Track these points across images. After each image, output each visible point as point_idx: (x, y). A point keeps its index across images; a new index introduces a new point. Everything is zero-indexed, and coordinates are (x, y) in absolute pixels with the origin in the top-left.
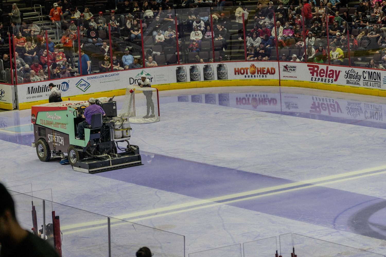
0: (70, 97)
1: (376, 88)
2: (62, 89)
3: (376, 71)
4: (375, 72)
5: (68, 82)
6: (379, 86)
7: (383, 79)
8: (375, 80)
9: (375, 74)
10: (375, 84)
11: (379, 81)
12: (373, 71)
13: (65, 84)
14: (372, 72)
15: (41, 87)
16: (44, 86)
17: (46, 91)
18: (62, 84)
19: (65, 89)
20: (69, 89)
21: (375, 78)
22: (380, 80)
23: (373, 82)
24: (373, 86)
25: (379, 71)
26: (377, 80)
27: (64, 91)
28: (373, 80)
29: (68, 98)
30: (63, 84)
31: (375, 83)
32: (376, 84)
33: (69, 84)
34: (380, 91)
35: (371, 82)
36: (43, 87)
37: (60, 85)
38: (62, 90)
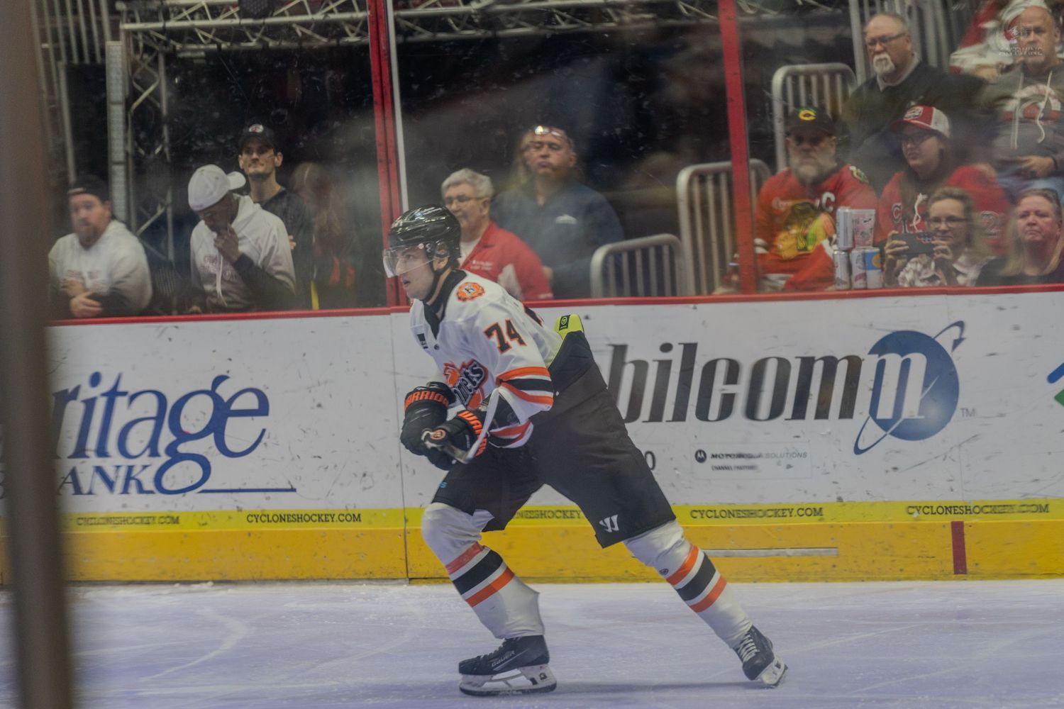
0: (968, 510)
2: (885, 411)
5: (945, 342)
13: (918, 361)
15: (641, 366)
16: (676, 356)
17: (702, 414)
18: (882, 347)
19: (911, 408)
20: (957, 428)
27: (906, 431)
29: (948, 519)
30: (893, 361)
33: (960, 359)
36: (665, 366)
37: (855, 364)
38: (884, 424)
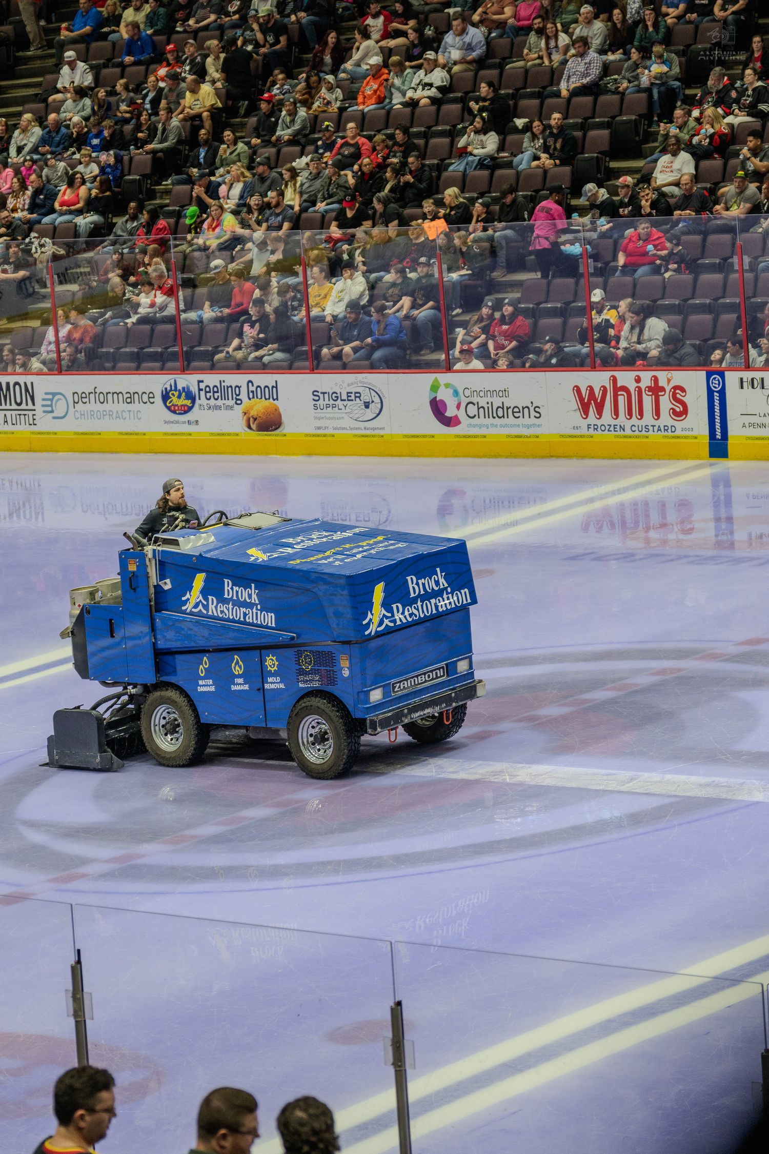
1: (22, 429)
3: (21, 379)
4: (17, 383)
6: (31, 422)
7: (44, 400)
8: (19, 404)
9: (17, 387)
10: (18, 417)
11: (30, 406)
12: (12, 379)
14: (8, 384)
21: (18, 401)
22: (34, 404)
23: (14, 413)
24: (14, 422)
25: (28, 379)
26: (23, 406)
28: (14, 406)
31: (20, 415)
32: (22, 417)
34: (34, 436)
35: (8, 413)
